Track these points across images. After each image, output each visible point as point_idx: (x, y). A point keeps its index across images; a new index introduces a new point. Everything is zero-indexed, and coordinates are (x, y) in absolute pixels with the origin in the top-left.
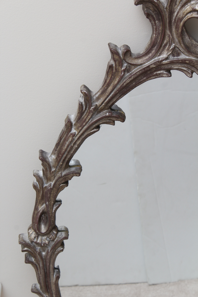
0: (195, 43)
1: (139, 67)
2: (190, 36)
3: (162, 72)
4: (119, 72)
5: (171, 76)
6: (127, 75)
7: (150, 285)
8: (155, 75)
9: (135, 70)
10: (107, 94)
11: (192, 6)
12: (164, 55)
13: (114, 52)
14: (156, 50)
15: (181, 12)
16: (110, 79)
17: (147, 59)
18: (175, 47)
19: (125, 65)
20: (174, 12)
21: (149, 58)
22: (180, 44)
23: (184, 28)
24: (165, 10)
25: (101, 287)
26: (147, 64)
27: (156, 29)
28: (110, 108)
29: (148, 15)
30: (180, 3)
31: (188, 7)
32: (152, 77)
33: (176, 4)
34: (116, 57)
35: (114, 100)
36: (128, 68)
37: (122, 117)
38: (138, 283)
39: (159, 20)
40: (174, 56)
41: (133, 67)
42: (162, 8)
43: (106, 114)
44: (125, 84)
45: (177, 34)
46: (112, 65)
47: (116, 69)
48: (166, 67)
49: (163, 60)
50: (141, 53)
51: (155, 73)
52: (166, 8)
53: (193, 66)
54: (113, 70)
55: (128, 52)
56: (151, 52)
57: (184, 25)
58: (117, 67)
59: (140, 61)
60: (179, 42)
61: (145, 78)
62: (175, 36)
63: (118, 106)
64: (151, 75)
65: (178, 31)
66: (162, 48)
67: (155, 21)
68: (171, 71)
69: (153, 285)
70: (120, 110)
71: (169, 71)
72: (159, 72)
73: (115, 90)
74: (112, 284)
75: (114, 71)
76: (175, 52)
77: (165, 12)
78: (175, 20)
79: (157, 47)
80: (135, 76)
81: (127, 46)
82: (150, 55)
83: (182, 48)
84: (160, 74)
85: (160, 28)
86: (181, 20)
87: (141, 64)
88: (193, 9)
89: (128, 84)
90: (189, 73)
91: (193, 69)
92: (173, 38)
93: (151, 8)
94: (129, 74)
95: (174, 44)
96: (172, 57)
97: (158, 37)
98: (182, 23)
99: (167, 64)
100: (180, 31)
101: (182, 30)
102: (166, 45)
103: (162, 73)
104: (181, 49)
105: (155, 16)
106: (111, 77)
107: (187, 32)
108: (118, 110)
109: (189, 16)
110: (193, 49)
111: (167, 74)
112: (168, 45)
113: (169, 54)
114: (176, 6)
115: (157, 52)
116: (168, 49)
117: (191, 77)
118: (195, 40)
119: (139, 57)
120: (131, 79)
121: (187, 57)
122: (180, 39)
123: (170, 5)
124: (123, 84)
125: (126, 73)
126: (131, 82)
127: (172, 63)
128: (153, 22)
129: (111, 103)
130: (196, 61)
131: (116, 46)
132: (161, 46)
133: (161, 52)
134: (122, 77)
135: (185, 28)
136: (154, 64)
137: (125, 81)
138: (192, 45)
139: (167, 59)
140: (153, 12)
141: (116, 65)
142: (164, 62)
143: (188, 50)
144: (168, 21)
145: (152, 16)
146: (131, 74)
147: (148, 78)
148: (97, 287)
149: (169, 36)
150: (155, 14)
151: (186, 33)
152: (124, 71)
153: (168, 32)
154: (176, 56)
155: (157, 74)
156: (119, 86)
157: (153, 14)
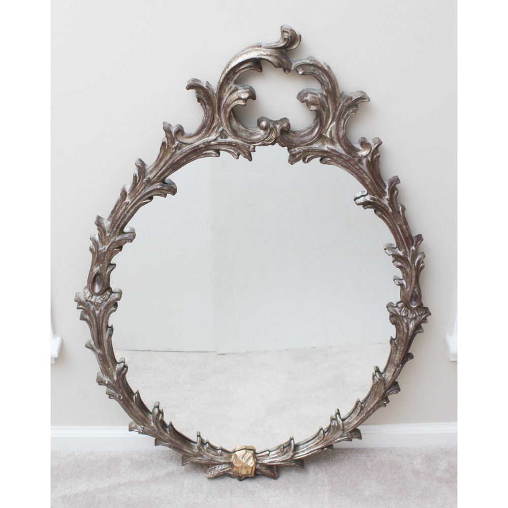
0: (241, 127)
1: (189, 146)
2: (238, 121)
3: (211, 151)
4: (170, 148)
5: (219, 156)
6: (178, 152)
7: (219, 355)
8: (204, 154)
9: (186, 149)
10: (159, 168)
11: (239, 95)
12: (213, 137)
13: (167, 130)
14: (205, 131)
15: (229, 99)
16: (163, 155)
17: (197, 139)
18: (223, 130)
19: (177, 143)
20: (223, 99)
21: (199, 138)
22: (228, 127)
23: (232, 114)
24: (215, 96)
25: (172, 353)
26: (197, 144)
27: (206, 112)
28: (163, 181)
29: (199, 100)
30: (229, 90)
31: (235, 95)
32: (202, 156)
33: (225, 92)
34: (169, 135)
35: (166, 174)
36: (179, 146)
37: (174, 191)
38: (207, 352)
39: (209, 104)
40: (222, 138)
41: (184, 145)
42: (211, 94)
43: (157, 186)
44: (176, 160)
45: (225, 119)
46: (165, 142)
47: (168, 146)
48: (215, 147)
49: (211, 141)
50: (193, 133)
51: (204, 152)
52: (216, 95)
53: (239, 149)
54: (165, 146)
55: (180, 131)
56: (201, 133)
57: (232, 110)
58: (169, 144)
59: (190, 140)
60: (227, 126)
61: (195, 156)
62: (223, 120)
63: (172, 180)
64: (200, 154)
65: (226, 116)
66: (211, 130)
67: (205, 105)
68: (220, 151)
69: (222, 354)
70: (173, 184)
71: (218, 152)
72: (208, 152)
73: (167, 165)
74: (183, 352)
75: (166, 148)
76: (223, 134)
77: (214, 98)
78: (224, 106)
79: (207, 129)
80: (185, 154)
81: (181, 126)
82: (200, 135)
83: (230, 131)
84: (209, 153)
85: (210, 112)
86: (228, 106)
87: (191, 144)
88: (239, 97)
89: (179, 160)
90: (235, 155)
91: (239, 151)
92: (221, 122)
93: (202, 93)
94: (180, 151)
95: (222, 128)
96: (221, 139)
97: (207, 120)
98: (229, 109)
99: (215, 145)
100: (228, 116)
101: (230, 116)
102: (215, 128)
103: (211, 153)
104: (228, 132)
105: (205, 101)
106: (164, 153)
107: (235, 117)
108: (170, 184)
109: (236, 103)
110: (240, 133)
111: (215, 154)
112: (217, 127)
113: (217, 136)
114: (225, 93)
115: (206, 133)
116: (217, 132)
117: (238, 158)
118: (243, 125)
119: (190, 137)
120: (181, 156)
121: (234, 140)
122: (228, 123)
123: (219, 92)
124: (174, 160)
125: (177, 150)
126: (182, 158)
127: (220, 144)
128: (204, 106)
129: (163, 177)
130: (242, 144)
131: (170, 125)
132: (210, 128)
133: (210, 134)
134: (173, 154)
135: (234, 114)
136: (203, 144)
137: (175, 157)
138: (239, 130)
139: (215, 140)
140: (204, 97)
141: (168, 142)
142: (213, 143)
143: (235, 133)
144: (217, 106)
145: (203, 100)
146: (182, 151)
147: (198, 157)
148: (169, 353)
149: (218, 120)
150: (205, 99)
151: (234, 119)
152: (176, 148)
153: (217, 116)
154: (224, 138)
155: (206, 154)
156: (170, 162)
157: (204, 99)
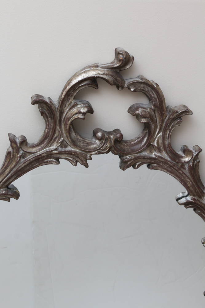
0: (80, 138)
1: (32, 155)
2: (76, 132)
3: (52, 160)
4: (15, 157)
5: (59, 164)
6: (23, 160)
8: (46, 162)
9: (29, 157)
10: (5, 175)
11: (79, 109)
12: (54, 147)
13: (13, 141)
14: (47, 142)
15: (70, 113)
16: (8, 163)
17: (39, 149)
18: (63, 140)
19: (21, 152)
20: (64, 112)
21: (42, 148)
22: (68, 138)
23: (71, 126)
24: (57, 110)
26: (40, 153)
27: (48, 125)
28: (7, 187)
29: (42, 113)
30: (69, 105)
31: (75, 110)
32: (43, 164)
33: (65, 106)
34: (14, 145)
35: (11, 181)
36: (23, 155)
37: (16, 195)
39: (51, 117)
40: (62, 147)
41: (28, 154)
42: (54, 109)
43: (3, 192)
44: (20, 168)
45: (65, 130)
46: (10, 151)
47: (13, 155)
48: (55, 156)
49: (53, 151)
50: (35, 143)
51: (46, 161)
52: (57, 109)
53: (78, 157)
54: (11, 155)
55: (24, 141)
56: (43, 143)
57: (72, 123)
58: (15, 153)
59: (34, 150)
60: (67, 137)
61: (37, 164)
62: (64, 131)
63: (14, 185)
64: (42, 162)
65: (66, 128)
66: (52, 140)
67: (48, 118)
68: (60, 160)
70: (16, 188)
71: (57, 160)
72: (49, 160)
73: (12, 172)
75: (12, 157)
76: (63, 145)
77: (56, 112)
78: (64, 119)
79: (48, 140)
80: (29, 162)
81: (24, 137)
82: (43, 145)
83: (69, 141)
84: (50, 161)
85: (52, 124)
86: (69, 119)
87: (35, 153)
88: (79, 111)
89: (23, 168)
90: (74, 162)
91: (77, 159)
92: (62, 133)
93: (45, 108)
94: (24, 160)
95: (62, 138)
96: (61, 149)
97: (49, 131)
98: (69, 122)
99: (56, 154)
100: (68, 128)
101: (70, 128)
102: (56, 138)
103: (52, 161)
104: (68, 142)
105: (48, 114)
106: (9, 162)
107: (74, 129)
108: (13, 189)
109: (76, 116)
110: (78, 143)
111: (56, 162)
112: (58, 138)
113: (58, 145)
114: (66, 108)
115: (48, 144)
116: (57, 142)
117: (76, 166)
118: (80, 136)
119: (34, 146)
120: (25, 164)
121: (73, 150)
122: (68, 134)
123: (60, 107)
124: (19, 168)
125: (22, 159)
126: (26, 166)
127: (60, 153)
128: (46, 119)
129: (8, 183)
130: (80, 153)
131: (15, 136)
132: (52, 139)
133: (52, 144)
134: (18, 162)
135: (73, 126)
136: (45, 153)
137: (20, 165)
138: (77, 140)
139: (56, 149)
140: (47, 111)
141: (13, 152)
142: (54, 152)
143: (74, 143)
144: (58, 119)
145: (46, 114)
146: (25, 160)
147: (40, 164)
149: (59, 131)
150: (48, 113)
151: (73, 130)
152: (20, 157)
153: (58, 128)
154: (64, 148)
155: (47, 162)
156: (15, 169)
157: (46, 113)
